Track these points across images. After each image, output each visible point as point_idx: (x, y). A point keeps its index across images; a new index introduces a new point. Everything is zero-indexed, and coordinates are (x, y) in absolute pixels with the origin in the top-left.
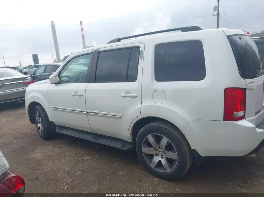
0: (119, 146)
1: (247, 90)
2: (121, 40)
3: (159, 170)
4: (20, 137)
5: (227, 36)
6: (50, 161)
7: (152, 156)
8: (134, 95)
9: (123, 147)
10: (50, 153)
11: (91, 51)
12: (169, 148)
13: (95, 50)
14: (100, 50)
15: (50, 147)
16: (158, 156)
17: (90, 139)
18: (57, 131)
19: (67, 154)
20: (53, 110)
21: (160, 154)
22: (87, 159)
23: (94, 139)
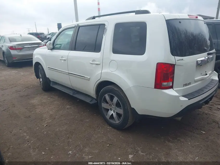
0: (88, 100)
1: (175, 66)
2: (96, 18)
3: (111, 121)
4: (28, 87)
5: (166, 20)
6: (42, 106)
7: (107, 110)
8: (98, 63)
9: (91, 101)
10: (44, 101)
11: (74, 26)
12: (118, 105)
13: (76, 25)
14: (80, 25)
15: (46, 97)
16: (112, 110)
17: (71, 93)
18: (51, 85)
19: (55, 102)
20: (49, 69)
21: (113, 109)
22: (68, 108)
23: (73, 93)
